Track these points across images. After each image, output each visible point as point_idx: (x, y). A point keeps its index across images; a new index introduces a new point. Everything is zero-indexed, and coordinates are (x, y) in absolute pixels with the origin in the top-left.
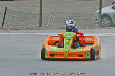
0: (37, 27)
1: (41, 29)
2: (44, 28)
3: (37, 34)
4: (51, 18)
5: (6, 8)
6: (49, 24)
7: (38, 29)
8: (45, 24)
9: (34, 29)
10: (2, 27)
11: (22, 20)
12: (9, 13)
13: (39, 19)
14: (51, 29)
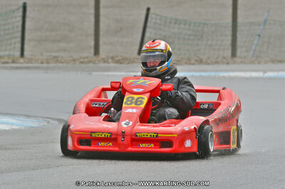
0: (224, 58)
1: (235, 63)
2: (243, 60)
3: (226, 74)
4: (259, 36)
5: (148, 9)
6: (255, 50)
7: (228, 63)
8: (244, 49)
9: (217, 63)
10: (137, 56)
11: (189, 39)
12: (155, 23)
13: (230, 38)
14: (259, 63)
